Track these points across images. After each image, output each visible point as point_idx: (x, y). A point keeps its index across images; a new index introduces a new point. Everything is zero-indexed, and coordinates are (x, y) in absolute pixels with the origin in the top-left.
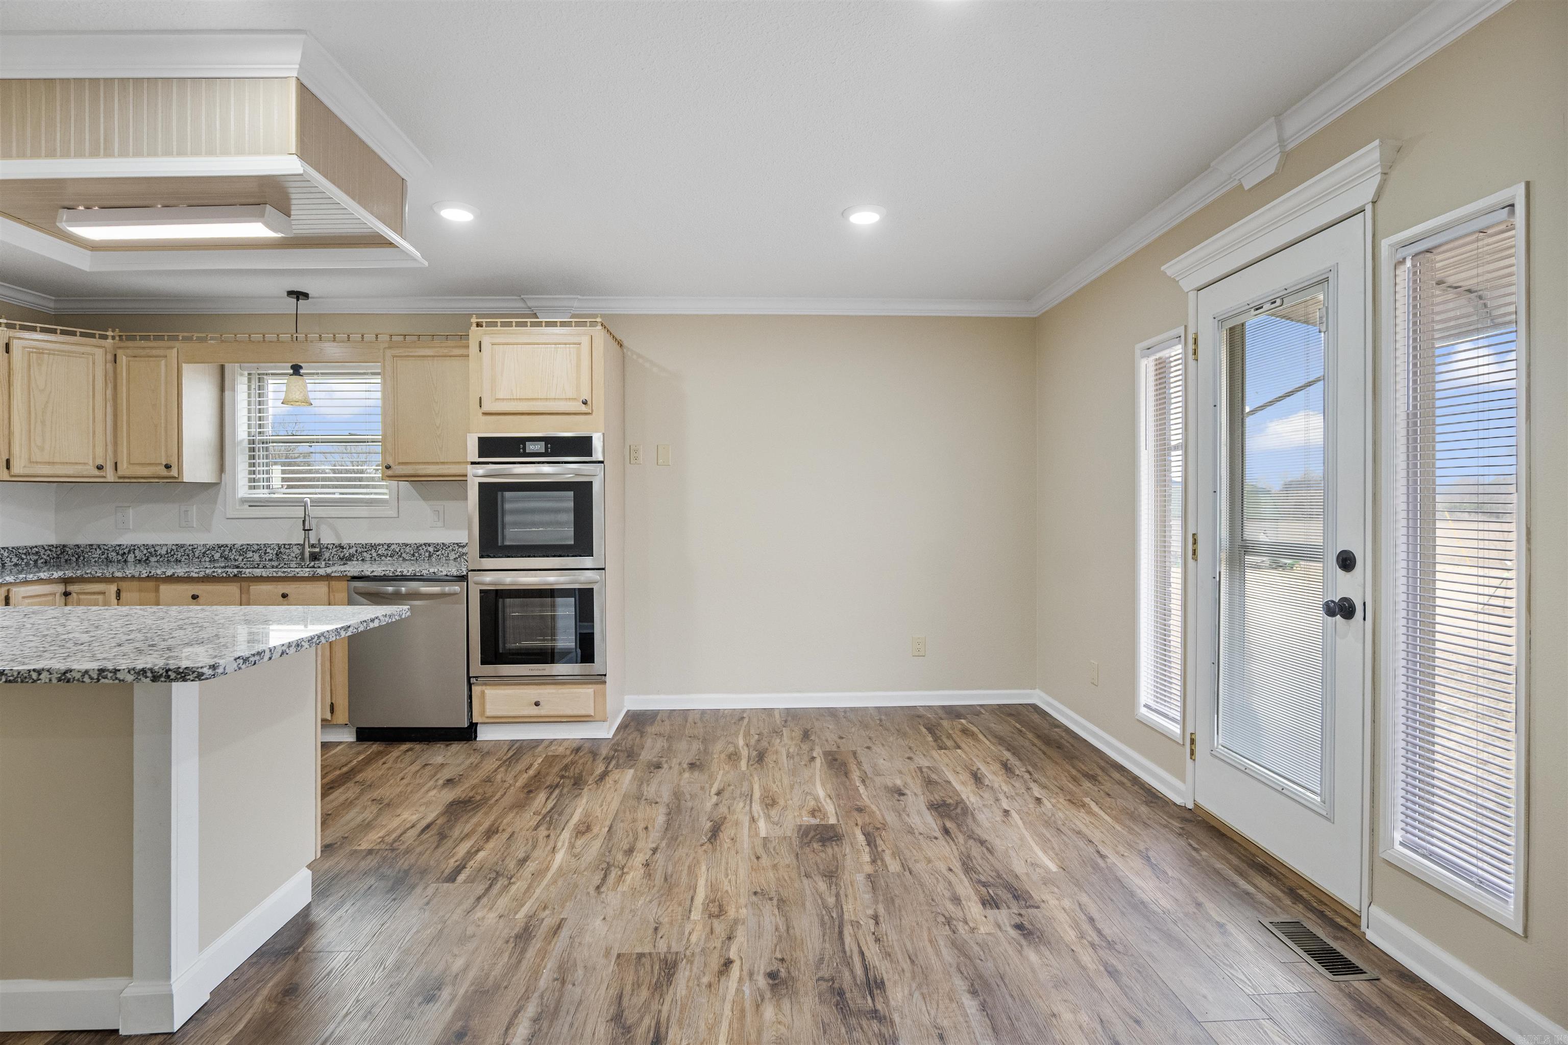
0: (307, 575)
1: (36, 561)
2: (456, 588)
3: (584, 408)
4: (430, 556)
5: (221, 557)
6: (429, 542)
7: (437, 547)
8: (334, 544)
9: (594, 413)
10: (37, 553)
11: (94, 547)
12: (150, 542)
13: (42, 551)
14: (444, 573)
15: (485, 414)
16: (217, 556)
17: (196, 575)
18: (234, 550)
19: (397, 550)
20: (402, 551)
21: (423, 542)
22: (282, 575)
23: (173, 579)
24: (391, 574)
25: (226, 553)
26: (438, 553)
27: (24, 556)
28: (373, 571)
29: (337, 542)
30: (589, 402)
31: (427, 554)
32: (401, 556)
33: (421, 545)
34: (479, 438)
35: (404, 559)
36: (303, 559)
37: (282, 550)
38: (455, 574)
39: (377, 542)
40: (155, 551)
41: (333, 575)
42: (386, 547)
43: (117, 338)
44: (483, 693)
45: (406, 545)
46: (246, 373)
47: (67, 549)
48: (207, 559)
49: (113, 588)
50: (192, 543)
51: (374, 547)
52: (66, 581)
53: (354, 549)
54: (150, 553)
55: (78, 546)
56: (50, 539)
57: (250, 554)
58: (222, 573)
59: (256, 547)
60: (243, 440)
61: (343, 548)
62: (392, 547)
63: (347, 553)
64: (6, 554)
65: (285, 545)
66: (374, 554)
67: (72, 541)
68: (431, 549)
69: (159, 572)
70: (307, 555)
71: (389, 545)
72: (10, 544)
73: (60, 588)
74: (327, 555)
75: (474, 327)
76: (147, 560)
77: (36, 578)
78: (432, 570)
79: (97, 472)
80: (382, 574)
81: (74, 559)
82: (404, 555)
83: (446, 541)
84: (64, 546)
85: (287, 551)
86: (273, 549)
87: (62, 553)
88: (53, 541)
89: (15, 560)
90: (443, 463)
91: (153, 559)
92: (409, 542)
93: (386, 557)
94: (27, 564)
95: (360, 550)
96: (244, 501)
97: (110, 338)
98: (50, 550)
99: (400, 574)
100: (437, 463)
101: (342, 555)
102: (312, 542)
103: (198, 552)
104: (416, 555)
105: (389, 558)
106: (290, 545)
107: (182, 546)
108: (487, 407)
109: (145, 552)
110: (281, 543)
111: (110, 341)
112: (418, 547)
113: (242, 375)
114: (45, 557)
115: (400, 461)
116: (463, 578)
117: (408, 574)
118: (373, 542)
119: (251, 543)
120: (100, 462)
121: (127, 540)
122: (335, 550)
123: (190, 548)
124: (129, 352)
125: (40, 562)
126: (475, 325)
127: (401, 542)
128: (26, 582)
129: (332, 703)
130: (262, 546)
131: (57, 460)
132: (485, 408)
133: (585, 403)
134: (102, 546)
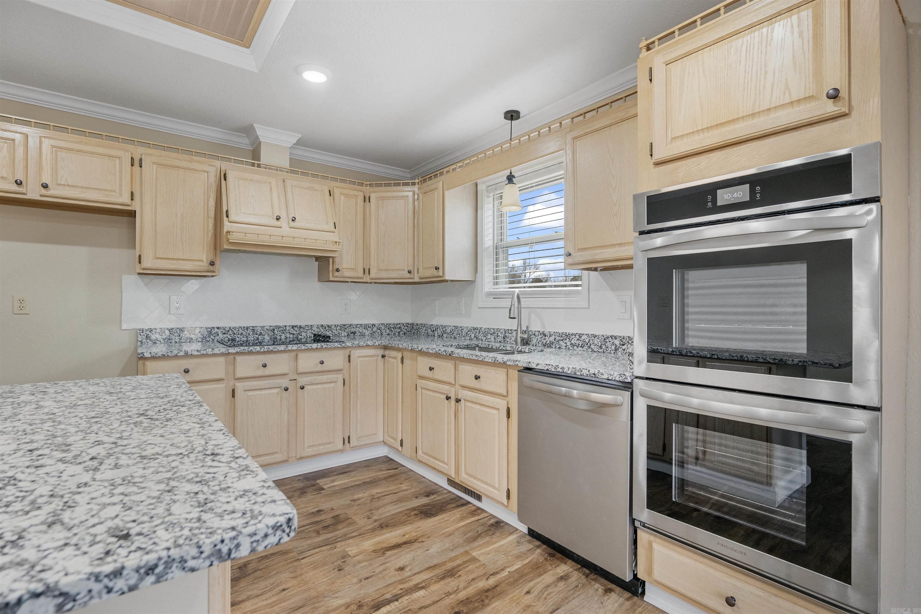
0: (490, 361)
1: (399, 333)
3: (830, 107)
4: (616, 350)
5: (475, 337)
6: (615, 335)
8: (539, 332)
9: (854, 113)
10: (400, 327)
11: (423, 325)
12: (444, 324)
13: (403, 327)
14: (605, 376)
15: (658, 164)
16: (473, 336)
17: (431, 352)
18: (481, 332)
19: (587, 341)
20: (591, 342)
21: (609, 334)
22: (476, 358)
24: (553, 370)
25: (477, 334)
26: (624, 347)
27: (393, 329)
28: (538, 364)
29: (541, 330)
30: (843, 93)
31: (613, 347)
32: (589, 347)
33: (608, 338)
34: (646, 198)
35: (593, 351)
36: (516, 343)
37: (507, 334)
38: (617, 379)
39: (571, 332)
40: (446, 330)
41: (508, 363)
42: (578, 337)
43: (420, 183)
44: (650, 544)
45: (595, 336)
46: (492, 195)
47: (414, 326)
48: (468, 338)
49: (399, 355)
50: (462, 325)
51: (568, 336)
53: (553, 337)
54: (444, 331)
55: (417, 324)
56: (408, 319)
57: (489, 336)
58: (443, 351)
59: (493, 331)
60: (489, 247)
61: (545, 336)
62: (583, 337)
63: (548, 340)
64: (383, 328)
65: (508, 330)
66: (569, 344)
67: (416, 321)
68: (617, 342)
70: (519, 340)
71: (580, 335)
72: (385, 322)
73: (381, 352)
74: (534, 341)
75: (644, 54)
76: (442, 336)
77: (365, 344)
78: (592, 371)
79: (408, 275)
80: (546, 369)
81: (416, 332)
82: (592, 346)
84: (413, 324)
85: (510, 335)
86: (502, 333)
88: (410, 321)
89: (388, 331)
90: (620, 245)
91: (445, 335)
92: (597, 334)
93: (578, 347)
94: (394, 334)
95: (557, 338)
96: (489, 294)
97: (417, 184)
98: (407, 327)
99: (561, 370)
100: (614, 246)
101: (544, 342)
102: (523, 329)
103: (464, 332)
104: (604, 347)
105: (580, 348)
106: (511, 330)
107: (457, 328)
109: (442, 330)
110: (507, 328)
111: (417, 186)
112: (605, 339)
113: (489, 197)
114: (404, 330)
115: (580, 247)
116: (628, 386)
118: (568, 332)
119: (490, 327)
120: (411, 268)
121: (436, 321)
122: (540, 337)
123: (460, 329)
125: (401, 333)
126: (644, 50)
127: (590, 332)
128: (359, 347)
129: (508, 489)
130: (496, 330)
131: (390, 268)
132: (658, 155)
133: (834, 96)
134: (426, 325)
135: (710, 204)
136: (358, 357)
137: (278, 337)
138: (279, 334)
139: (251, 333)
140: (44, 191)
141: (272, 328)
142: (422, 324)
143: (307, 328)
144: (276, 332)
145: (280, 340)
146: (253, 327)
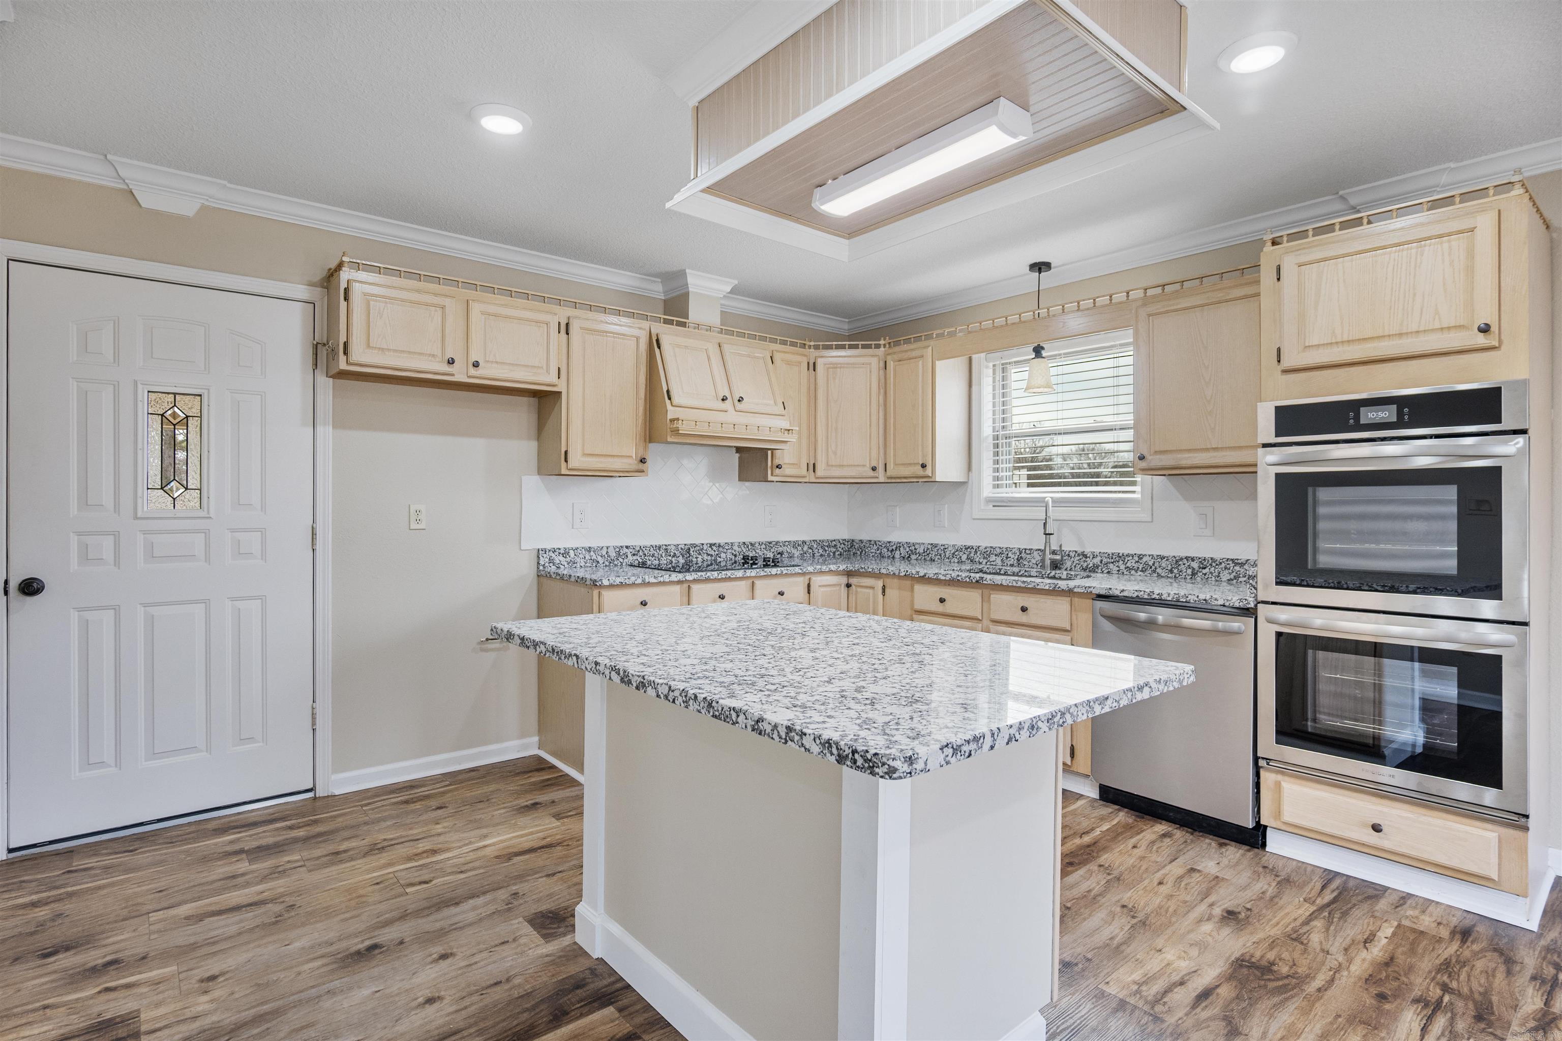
0: (1047, 587)
1: (834, 553)
2: (1236, 624)
3: (1481, 340)
4: (1194, 574)
5: (968, 559)
6: (1192, 555)
7: (1204, 563)
8: (1076, 552)
9: (1503, 348)
10: (835, 545)
11: (872, 543)
12: (912, 541)
13: (839, 545)
14: (1221, 602)
15: (1285, 372)
16: (964, 557)
18: (979, 553)
19: (1151, 563)
20: (1157, 564)
21: (1183, 555)
22: (1023, 585)
23: (924, 580)
24: (1146, 597)
25: (972, 555)
26: (1204, 571)
27: (826, 548)
28: (1123, 591)
29: (1080, 550)
30: (1494, 328)
31: (1189, 571)
32: (1154, 571)
33: (1181, 559)
34: (1277, 408)
35: (1159, 576)
36: (1043, 567)
37: (1023, 555)
38: (1237, 605)
39: (1126, 552)
40: (915, 549)
41: (1076, 590)
42: (1137, 559)
43: (887, 346)
44: (1278, 784)
45: (1163, 558)
46: (991, 365)
47: (855, 544)
48: (956, 560)
49: (880, 584)
50: (944, 543)
51: (1121, 557)
52: (849, 574)
53: (1099, 558)
54: (912, 551)
55: (861, 541)
56: (844, 534)
57: (993, 558)
59: (998, 551)
60: (987, 437)
61: (1086, 558)
62: (1144, 559)
63: (1090, 563)
64: (815, 546)
65: (1026, 549)
66: (1122, 567)
67: (857, 537)
68: (1195, 565)
69: (914, 572)
70: (1048, 562)
71: (1141, 557)
72: (818, 538)
73: (844, 580)
74: (1068, 564)
75: (1268, 248)
76: (909, 557)
77: (827, 570)
78: (1202, 597)
79: (872, 473)
80: (1134, 596)
81: (859, 553)
82: (1159, 570)
83: (1218, 556)
84: (853, 541)
85: (1028, 556)
86: (1015, 553)
87: (851, 547)
88: (846, 537)
89: (821, 551)
90: (1216, 449)
91: (913, 557)
92: (1166, 554)
93: (1136, 571)
94: (829, 555)
95: (1105, 560)
96: (989, 500)
97: (882, 346)
98: (844, 544)
99: (1157, 597)
100: (1207, 450)
101: (1085, 565)
102: (1053, 548)
103: (948, 552)
104: (1176, 571)
105: (1140, 573)
106: (1030, 550)
107: (935, 546)
108: (1288, 361)
109: (908, 550)
110: (1022, 547)
111: (882, 349)
112: (1178, 561)
113: (987, 367)
114: (840, 550)
115: (1157, 449)
116: (1248, 612)
117: (1170, 599)
118: (1121, 552)
119: (994, 546)
120: (874, 464)
121: (896, 537)
122: (1078, 558)
123: (942, 548)
124: (895, 357)
125: (837, 553)
126: (1269, 245)
127: (1155, 553)
128: (821, 572)
129: (1073, 745)
130: (1004, 550)
131: (845, 463)
132: (1287, 363)
133: (1485, 329)
134: (877, 543)
135: (1351, 421)
136: (820, 586)
137: (694, 560)
138: (695, 556)
139: (663, 555)
140: (473, 371)
141: (687, 547)
142: (870, 541)
143: (727, 548)
144: (691, 552)
145: (697, 564)
146: (666, 545)
